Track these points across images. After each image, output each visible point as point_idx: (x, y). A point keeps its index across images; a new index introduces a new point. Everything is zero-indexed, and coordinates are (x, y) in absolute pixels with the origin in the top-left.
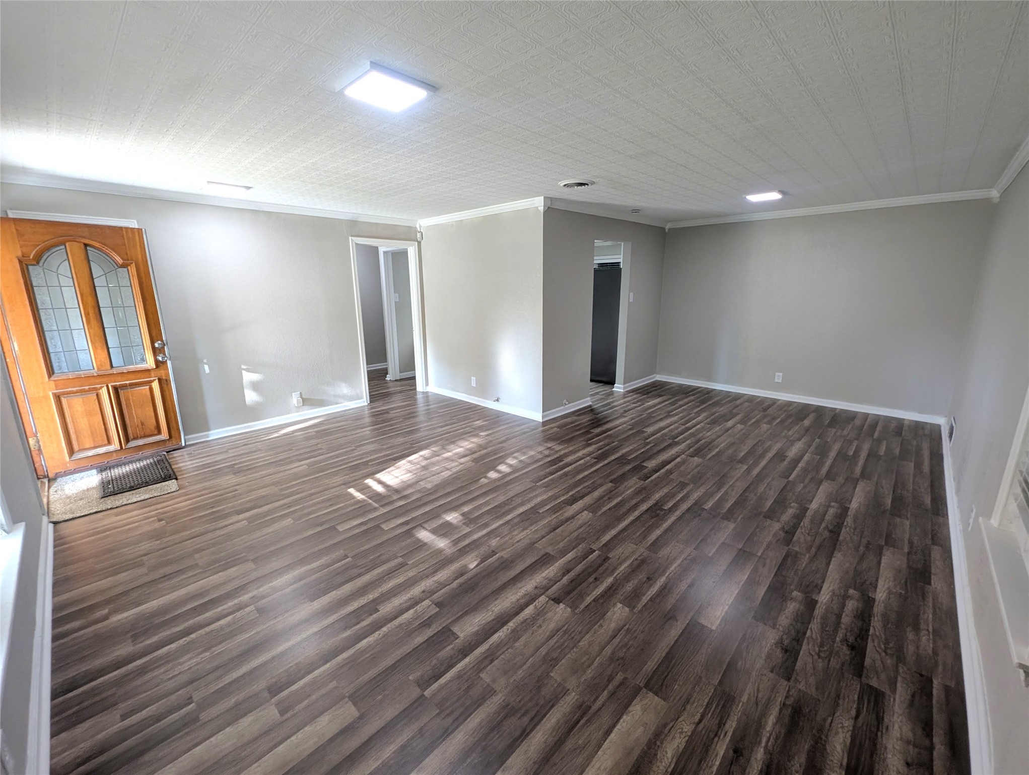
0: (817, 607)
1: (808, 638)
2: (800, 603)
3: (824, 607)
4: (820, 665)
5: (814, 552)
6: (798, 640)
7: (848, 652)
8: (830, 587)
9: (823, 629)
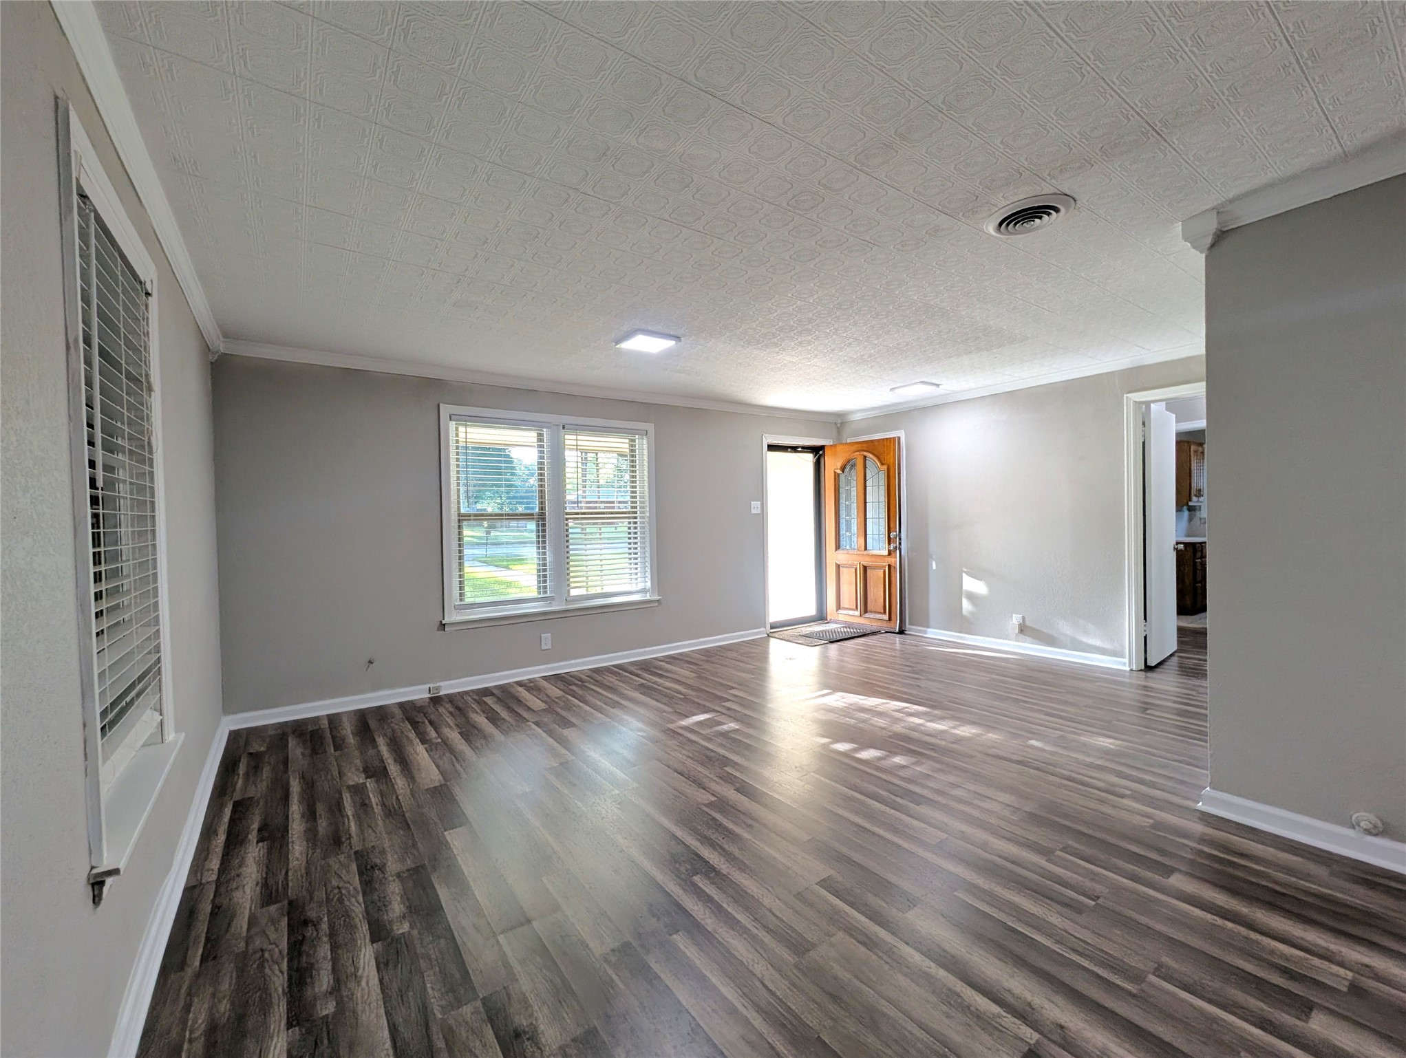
0: (368, 937)
1: (358, 892)
2: (391, 922)
3: (359, 942)
4: (333, 882)
5: (435, 1037)
6: (367, 884)
7: (309, 914)
8: (367, 983)
9: (347, 915)
